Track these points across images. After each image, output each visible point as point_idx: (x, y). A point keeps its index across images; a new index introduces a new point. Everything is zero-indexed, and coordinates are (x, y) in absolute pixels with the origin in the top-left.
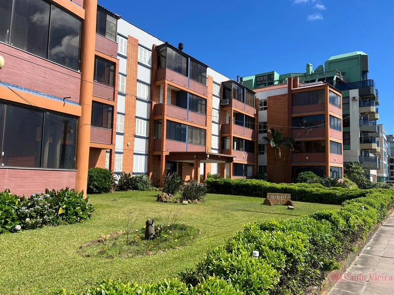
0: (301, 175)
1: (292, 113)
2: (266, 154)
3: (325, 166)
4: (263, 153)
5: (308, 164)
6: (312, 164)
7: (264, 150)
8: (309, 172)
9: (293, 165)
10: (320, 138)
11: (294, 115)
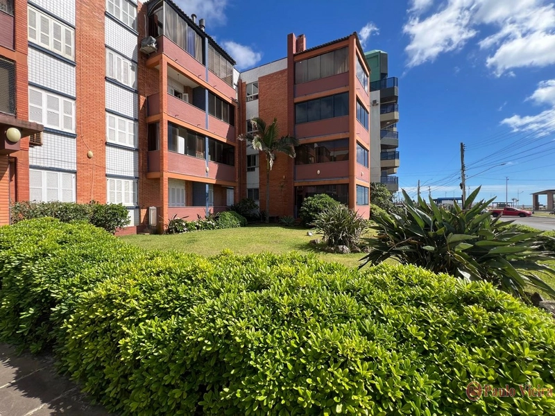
0: (308, 200)
1: (294, 97)
2: (257, 170)
3: (348, 185)
4: (253, 169)
5: (321, 182)
6: (327, 182)
7: (255, 165)
8: (322, 195)
9: (297, 184)
10: (341, 136)
11: (297, 100)
